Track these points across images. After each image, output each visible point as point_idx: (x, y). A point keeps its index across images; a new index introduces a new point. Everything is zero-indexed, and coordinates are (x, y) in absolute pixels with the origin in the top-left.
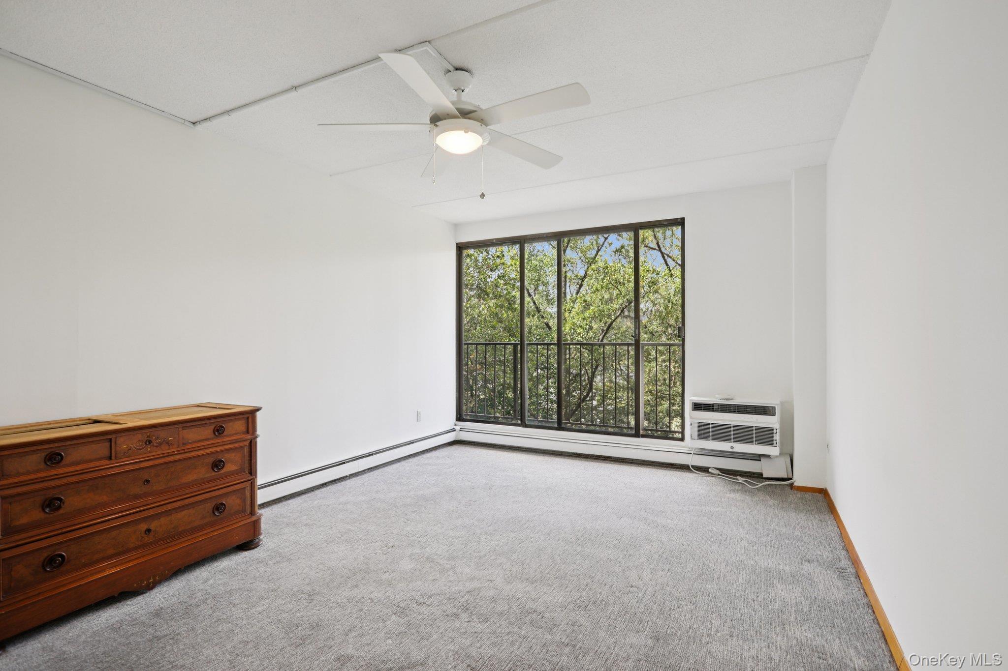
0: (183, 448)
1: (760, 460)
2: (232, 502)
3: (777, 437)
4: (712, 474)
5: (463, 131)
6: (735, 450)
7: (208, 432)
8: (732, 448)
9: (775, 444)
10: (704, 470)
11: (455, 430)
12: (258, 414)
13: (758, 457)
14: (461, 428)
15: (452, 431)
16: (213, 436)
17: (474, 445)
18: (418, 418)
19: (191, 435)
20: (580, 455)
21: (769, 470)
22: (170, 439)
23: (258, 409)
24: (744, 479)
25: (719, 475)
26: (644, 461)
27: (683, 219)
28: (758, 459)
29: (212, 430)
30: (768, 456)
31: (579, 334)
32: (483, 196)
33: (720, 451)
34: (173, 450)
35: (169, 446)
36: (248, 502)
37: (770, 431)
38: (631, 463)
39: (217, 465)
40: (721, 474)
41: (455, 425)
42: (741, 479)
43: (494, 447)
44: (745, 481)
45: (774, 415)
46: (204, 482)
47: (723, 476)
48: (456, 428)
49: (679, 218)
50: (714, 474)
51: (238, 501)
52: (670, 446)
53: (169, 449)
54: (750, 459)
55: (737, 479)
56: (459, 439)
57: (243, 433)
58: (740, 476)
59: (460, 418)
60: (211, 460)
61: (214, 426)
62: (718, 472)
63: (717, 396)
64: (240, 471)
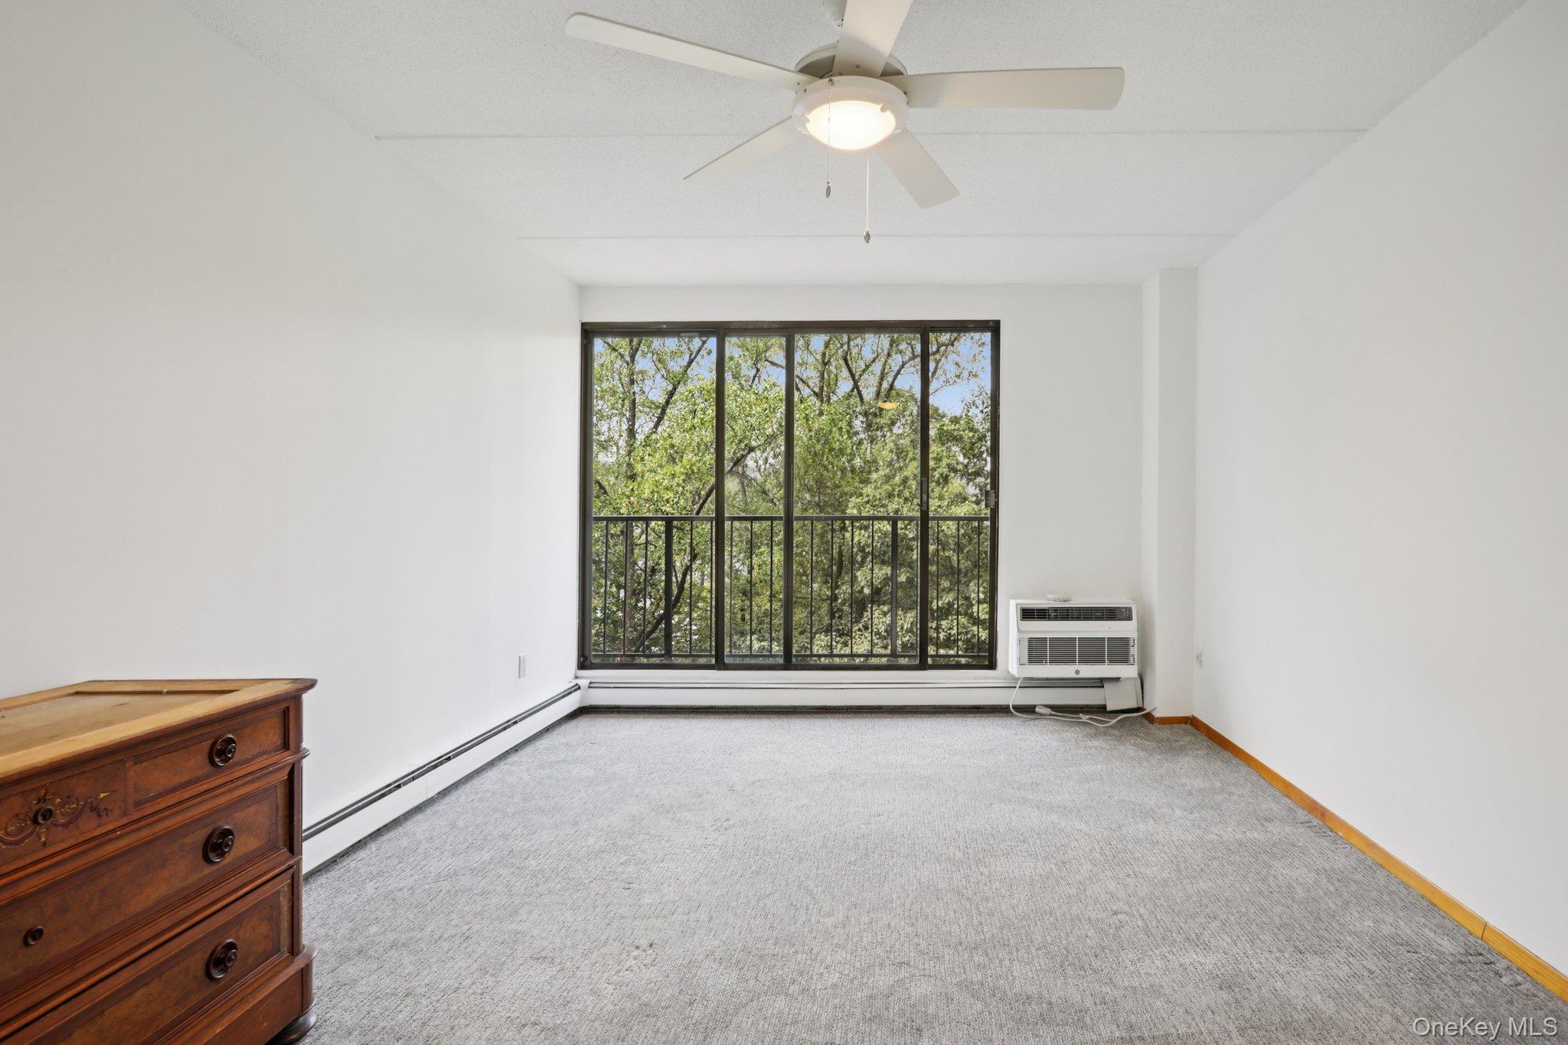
0: (135, 817)
1: (1103, 687)
2: (249, 936)
3: (1134, 651)
4: (1041, 714)
5: (879, 107)
6: (1081, 675)
7: (194, 762)
8: (1077, 672)
9: (1132, 661)
10: (1028, 710)
11: (579, 688)
12: (307, 697)
13: (1100, 683)
14: (590, 683)
15: (575, 690)
16: (209, 768)
17: (619, 712)
18: (521, 672)
19: (158, 776)
20: (827, 709)
21: (1116, 699)
22: (102, 795)
23: (311, 684)
24: (1088, 717)
25: (1051, 715)
26: (934, 707)
27: (997, 324)
28: (1100, 685)
29: (205, 755)
30: (1117, 679)
31: (668, 501)
32: (868, 237)
33: (1048, 679)
34: (110, 827)
35: (99, 816)
36: (285, 925)
37: (1124, 642)
38: (915, 712)
39: (217, 844)
40: (1053, 713)
41: (576, 677)
42: (1084, 718)
43: (660, 713)
44: (1091, 719)
45: (1130, 618)
46: (186, 897)
47: (1057, 716)
48: (580, 682)
49: (992, 321)
50: (1044, 715)
51: (264, 928)
52: (979, 678)
53: (99, 826)
54: (1090, 687)
55: (1081, 718)
56: (587, 704)
57: (276, 750)
58: (1084, 713)
59: (584, 663)
60: (200, 835)
61: (210, 742)
62: (1049, 711)
63: (1050, 596)
64: (270, 848)
